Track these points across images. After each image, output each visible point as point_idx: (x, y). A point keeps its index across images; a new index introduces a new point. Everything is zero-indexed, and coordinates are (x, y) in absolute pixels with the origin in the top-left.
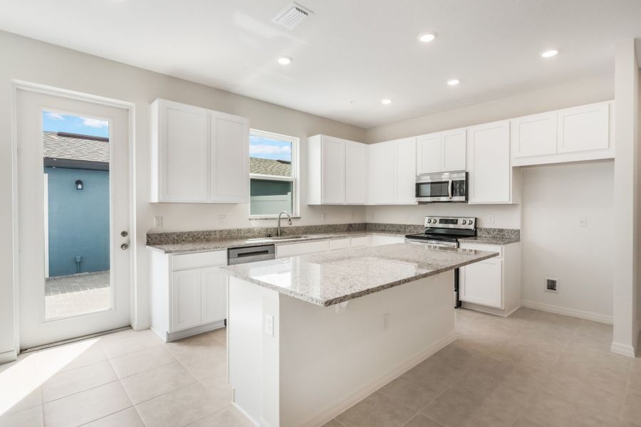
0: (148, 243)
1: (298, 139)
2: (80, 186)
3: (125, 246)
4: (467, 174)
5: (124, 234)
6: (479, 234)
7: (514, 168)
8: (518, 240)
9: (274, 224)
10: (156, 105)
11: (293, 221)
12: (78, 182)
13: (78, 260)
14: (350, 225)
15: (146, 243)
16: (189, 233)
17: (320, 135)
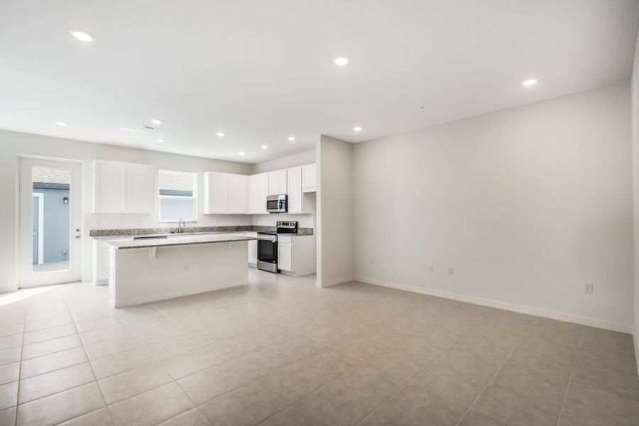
0: (91, 235)
1: (196, 174)
2: (66, 202)
3: (78, 237)
4: (287, 196)
5: (78, 230)
6: (299, 231)
7: (304, 193)
8: (312, 234)
9: (177, 226)
10: (94, 161)
11: (186, 224)
12: (65, 199)
13: (64, 252)
14: (239, 227)
15: (89, 234)
16: (117, 231)
17: (208, 173)
